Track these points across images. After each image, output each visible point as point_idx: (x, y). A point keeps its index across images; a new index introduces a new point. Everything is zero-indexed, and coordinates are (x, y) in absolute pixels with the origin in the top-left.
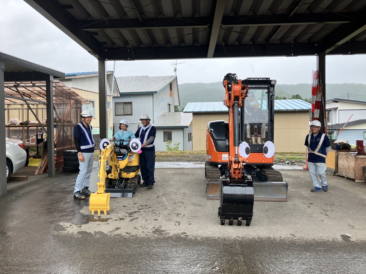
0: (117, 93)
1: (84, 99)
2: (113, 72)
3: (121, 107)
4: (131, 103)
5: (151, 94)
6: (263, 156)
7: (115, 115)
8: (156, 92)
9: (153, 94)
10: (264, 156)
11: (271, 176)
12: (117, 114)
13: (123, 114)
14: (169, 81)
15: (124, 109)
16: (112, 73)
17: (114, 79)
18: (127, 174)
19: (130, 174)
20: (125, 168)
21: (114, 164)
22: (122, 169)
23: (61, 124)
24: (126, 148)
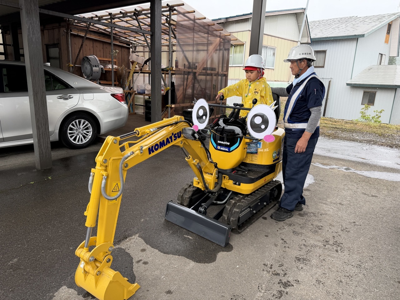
0: (307, 39)
2: (305, 9)
4: (324, 52)
5: (355, 38)
8: (363, 36)
9: (358, 38)
14: (388, 20)
16: (304, 11)
17: (305, 18)
18: (235, 184)
19: (239, 185)
20: (233, 169)
21: (192, 162)
22: (226, 170)
23: (190, 70)
24: (242, 124)
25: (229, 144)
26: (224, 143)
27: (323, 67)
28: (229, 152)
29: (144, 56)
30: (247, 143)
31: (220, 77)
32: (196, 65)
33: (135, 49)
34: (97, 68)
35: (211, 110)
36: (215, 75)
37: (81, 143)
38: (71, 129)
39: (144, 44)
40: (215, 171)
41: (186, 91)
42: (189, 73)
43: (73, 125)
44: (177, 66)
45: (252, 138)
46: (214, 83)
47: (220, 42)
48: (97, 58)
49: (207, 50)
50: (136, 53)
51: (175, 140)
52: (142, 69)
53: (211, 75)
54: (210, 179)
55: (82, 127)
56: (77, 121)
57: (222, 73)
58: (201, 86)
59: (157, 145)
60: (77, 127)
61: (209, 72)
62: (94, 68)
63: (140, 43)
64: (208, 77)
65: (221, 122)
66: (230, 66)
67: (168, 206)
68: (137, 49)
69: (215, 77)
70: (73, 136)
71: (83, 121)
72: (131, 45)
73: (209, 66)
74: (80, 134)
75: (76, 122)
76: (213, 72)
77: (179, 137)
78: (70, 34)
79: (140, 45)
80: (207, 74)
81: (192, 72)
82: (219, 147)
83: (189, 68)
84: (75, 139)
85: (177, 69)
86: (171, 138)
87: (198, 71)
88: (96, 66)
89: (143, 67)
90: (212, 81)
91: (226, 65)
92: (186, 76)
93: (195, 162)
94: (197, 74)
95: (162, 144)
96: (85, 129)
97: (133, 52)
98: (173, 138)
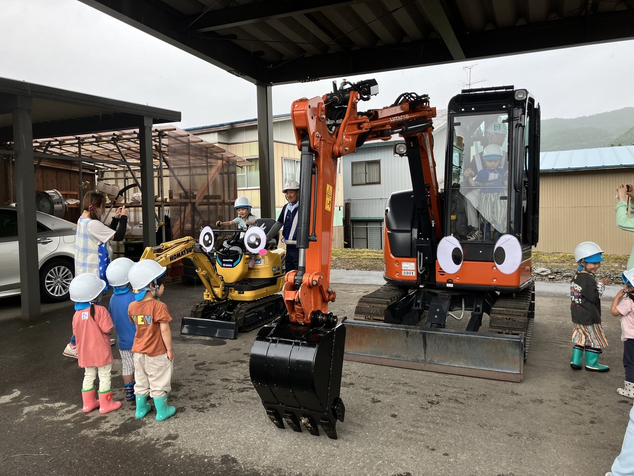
1: (240, 158)
3: (361, 170)
4: (378, 162)
6: (495, 268)
7: (353, 185)
10: (497, 269)
11: (500, 316)
12: (355, 182)
13: (364, 182)
15: (366, 174)
18: (239, 293)
19: (243, 293)
20: (237, 282)
21: (202, 273)
22: (231, 283)
23: (188, 201)
24: (241, 244)
25: (232, 260)
26: (228, 260)
27: (379, 183)
28: (233, 267)
29: (116, 184)
30: (247, 259)
31: (227, 207)
32: (195, 193)
33: (102, 176)
34: (60, 206)
35: (216, 236)
36: (220, 204)
37: (60, 295)
38: (49, 278)
39: (116, 168)
40: (221, 284)
41: (184, 226)
42: (185, 204)
43: (51, 273)
44: (171, 197)
45: (250, 254)
46: (219, 214)
47: (223, 165)
48: (59, 193)
49: (207, 174)
50: (104, 181)
51: (187, 253)
52: (115, 202)
53: (215, 204)
54: (218, 291)
55: (61, 275)
56: (56, 268)
57: (229, 201)
58: (203, 220)
59: (175, 255)
60: (56, 275)
61: (211, 201)
62: (56, 206)
63: (109, 168)
64: (212, 207)
65: (225, 244)
66: (238, 189)
67: (183, 320)
68: (106, 175)
69: (220, 207)
70: (51, 286)
71: (63, 268)
72: (96, 171)
73: (211, 193)
74: (59, 284)
75: (54, 270)
76: (217, 201)
77: (190, 252)
78: (11, 162)
79: (110, 169)
80: (209, 204)
81: (191, 202)
82: (224, 265)
83: (186, 197)
84: (53, 291)
85: (172, 201)
86: (184, 251)
87: (197, 200)
88: (58, 203)
89: (116, 199)
90: (216, 211)
91: (233, 189)
92: (183, 208)
93: (204, 272)
94: (196, 205)
95: (179, 255)
96: (65, 278)
97: (98, 180)
98: (186, 252)
